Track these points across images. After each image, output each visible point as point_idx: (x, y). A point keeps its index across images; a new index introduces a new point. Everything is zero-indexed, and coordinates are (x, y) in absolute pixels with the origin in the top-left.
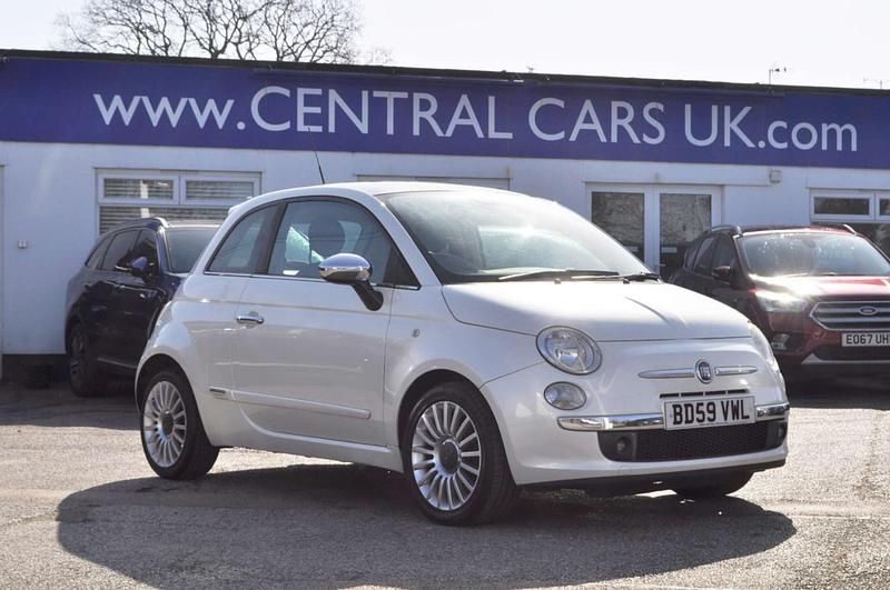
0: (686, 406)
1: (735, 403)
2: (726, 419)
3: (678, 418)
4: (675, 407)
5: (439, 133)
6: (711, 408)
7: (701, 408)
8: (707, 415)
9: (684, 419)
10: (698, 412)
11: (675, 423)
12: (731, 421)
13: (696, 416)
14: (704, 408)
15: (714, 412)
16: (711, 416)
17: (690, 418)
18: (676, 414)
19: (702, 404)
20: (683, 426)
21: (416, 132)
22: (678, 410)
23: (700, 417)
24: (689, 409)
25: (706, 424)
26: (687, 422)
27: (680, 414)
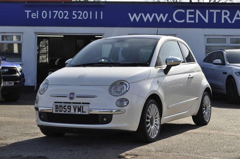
0: (60, 106)
1: (79, 107)
2: (75, 111)
3: (57, 110)
4: (56, 106)
5: (230, 22)
6: (69, 108)
7: (65, 107)
8: (67, 110)
9: (59, 110)
10: (64, 108)
11: (56, 111)
12: (77, 113)
13: (63, 110)
14: (66, 107)
15: (70, 109)
16: (69, 110)
17: (61, 110)
18: (56, 108)
19: (66, 106)
20: (59, 112)
21: (223, 22)
22: (57, 107)
23: (65, 110)
24: (61, 107)
25: (67, 112)
26: (60, 111)
27: (58, 108)
